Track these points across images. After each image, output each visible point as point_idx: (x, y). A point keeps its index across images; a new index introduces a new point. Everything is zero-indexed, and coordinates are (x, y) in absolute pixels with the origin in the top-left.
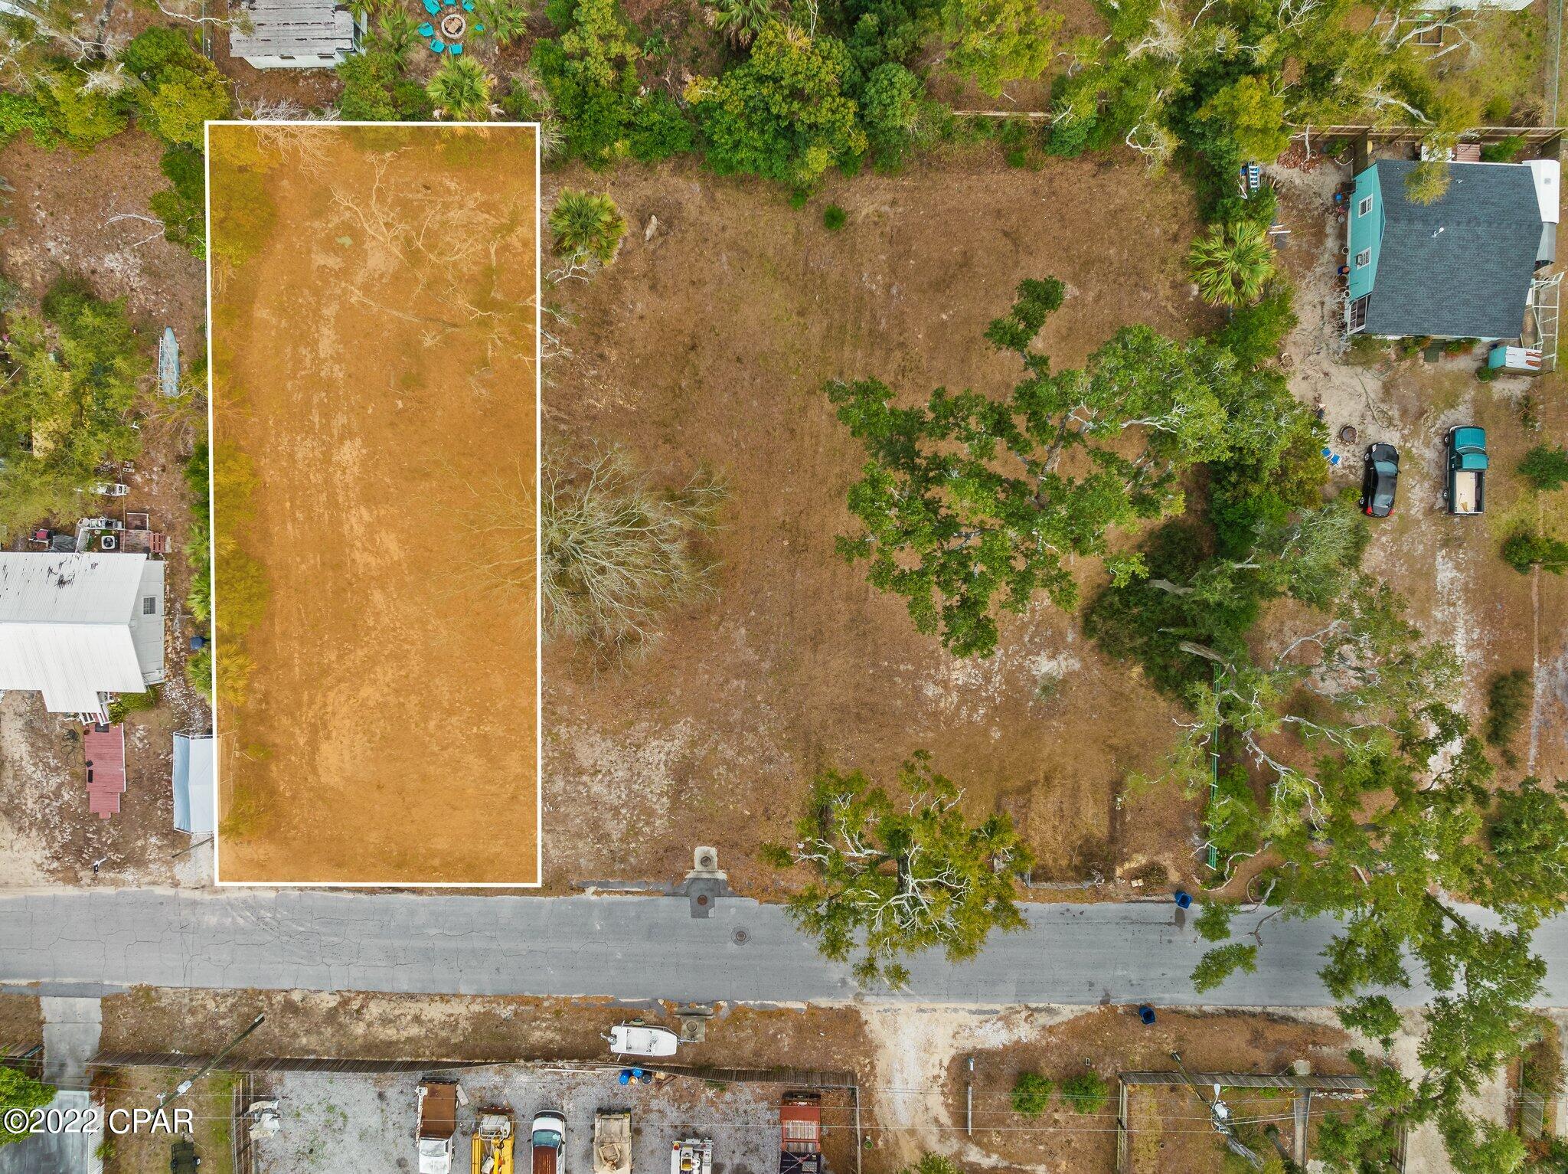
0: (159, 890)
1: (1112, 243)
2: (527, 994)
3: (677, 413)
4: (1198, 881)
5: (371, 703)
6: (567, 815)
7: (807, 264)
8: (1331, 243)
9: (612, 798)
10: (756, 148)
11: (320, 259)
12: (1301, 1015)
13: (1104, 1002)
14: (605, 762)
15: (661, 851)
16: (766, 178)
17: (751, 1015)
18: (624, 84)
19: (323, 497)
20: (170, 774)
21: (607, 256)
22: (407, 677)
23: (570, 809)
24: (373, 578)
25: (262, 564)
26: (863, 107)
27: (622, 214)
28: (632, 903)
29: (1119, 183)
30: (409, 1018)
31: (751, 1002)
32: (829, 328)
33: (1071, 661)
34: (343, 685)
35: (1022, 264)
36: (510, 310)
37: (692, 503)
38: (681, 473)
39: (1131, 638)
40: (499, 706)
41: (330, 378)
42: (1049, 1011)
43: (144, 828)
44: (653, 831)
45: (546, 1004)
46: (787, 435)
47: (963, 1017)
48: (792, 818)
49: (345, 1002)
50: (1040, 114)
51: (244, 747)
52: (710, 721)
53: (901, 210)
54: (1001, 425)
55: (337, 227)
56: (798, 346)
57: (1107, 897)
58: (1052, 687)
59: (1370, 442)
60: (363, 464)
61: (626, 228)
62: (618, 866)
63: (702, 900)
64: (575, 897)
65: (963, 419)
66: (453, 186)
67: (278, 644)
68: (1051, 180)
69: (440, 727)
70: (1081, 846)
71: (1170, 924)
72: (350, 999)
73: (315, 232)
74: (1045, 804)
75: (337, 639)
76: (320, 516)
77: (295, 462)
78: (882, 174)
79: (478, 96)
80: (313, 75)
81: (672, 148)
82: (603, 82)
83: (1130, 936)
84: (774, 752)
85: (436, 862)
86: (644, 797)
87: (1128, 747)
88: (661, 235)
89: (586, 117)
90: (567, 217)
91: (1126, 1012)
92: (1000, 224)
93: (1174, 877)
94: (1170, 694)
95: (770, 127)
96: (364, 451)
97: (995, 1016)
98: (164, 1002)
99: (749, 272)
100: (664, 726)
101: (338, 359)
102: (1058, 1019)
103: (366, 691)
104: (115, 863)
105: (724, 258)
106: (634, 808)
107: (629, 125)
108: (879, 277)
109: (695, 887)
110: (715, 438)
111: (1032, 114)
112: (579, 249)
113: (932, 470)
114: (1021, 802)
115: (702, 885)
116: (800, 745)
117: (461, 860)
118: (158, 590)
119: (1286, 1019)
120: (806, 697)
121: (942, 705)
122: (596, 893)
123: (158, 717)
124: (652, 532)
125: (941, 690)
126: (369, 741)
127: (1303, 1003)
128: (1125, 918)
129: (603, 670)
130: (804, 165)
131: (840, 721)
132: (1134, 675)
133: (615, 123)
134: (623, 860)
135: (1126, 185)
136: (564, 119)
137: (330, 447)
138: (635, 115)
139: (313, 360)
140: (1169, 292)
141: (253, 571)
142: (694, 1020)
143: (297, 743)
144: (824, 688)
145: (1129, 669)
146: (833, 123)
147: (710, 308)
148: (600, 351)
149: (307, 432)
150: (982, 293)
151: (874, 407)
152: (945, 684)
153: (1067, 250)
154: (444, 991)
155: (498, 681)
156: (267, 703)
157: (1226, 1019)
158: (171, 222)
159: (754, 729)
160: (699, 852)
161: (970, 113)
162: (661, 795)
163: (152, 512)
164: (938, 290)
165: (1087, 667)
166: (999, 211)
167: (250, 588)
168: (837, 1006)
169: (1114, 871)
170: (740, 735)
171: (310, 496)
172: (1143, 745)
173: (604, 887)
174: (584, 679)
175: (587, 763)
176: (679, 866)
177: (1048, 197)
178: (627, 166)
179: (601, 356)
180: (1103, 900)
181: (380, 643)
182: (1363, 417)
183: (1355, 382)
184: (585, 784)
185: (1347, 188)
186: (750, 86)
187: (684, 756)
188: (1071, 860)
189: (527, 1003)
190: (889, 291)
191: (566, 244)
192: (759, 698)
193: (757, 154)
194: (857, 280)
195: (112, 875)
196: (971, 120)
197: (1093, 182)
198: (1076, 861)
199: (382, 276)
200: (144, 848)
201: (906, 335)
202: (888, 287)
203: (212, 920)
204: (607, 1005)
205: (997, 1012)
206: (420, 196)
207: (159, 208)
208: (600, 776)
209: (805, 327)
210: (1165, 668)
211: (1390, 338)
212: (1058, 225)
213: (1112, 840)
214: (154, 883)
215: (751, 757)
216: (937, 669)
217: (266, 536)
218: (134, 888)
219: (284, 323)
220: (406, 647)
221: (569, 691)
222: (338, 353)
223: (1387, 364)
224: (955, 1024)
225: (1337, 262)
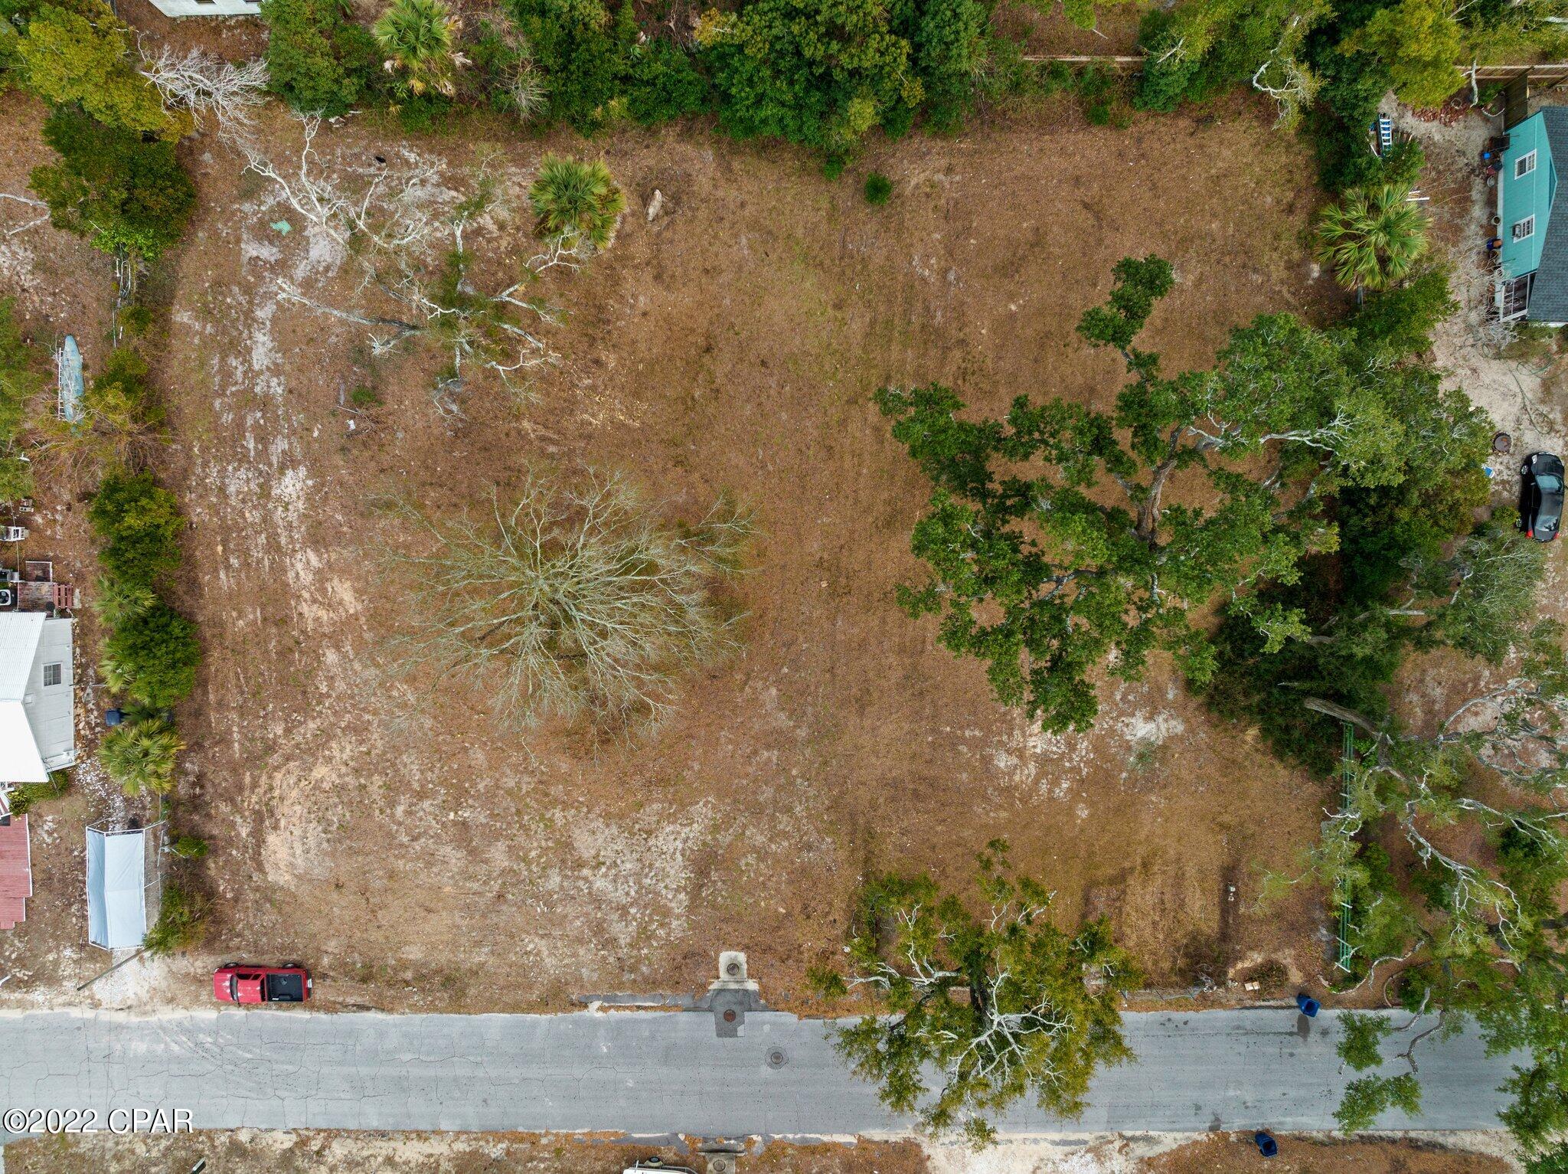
0: (75, 1013)
1: (1214, 215)
2: (521, 1129)
3: (690, 429)
4: (1325, 983)
5: (326, 786)
6: (566, 916)
7: (844, 247)
8: (1478, 212)
9: (619, 895)
10: (783, 104)
11: (252, 249)
12: (1450, 1141)
13: (1213, 1129)
14: (609, 853)
15: (679, 958)
16: (793, 140)
17: (790, 1151)
18: (620, 29)
19: (262, 539)
20: (84, 874)
21: (602, 238)
22: (369, 753)
23: (569, 909)
24: (324, 635)
25: (190, 620)
26: (917, 47)
27: (619, 187)
28: (645, 1020)
29: (1221, 143)
30: (380, 1159)
31: (790, 1136)
32: (873, 323)
33: (1173, 723)
34: (292, 764)
35: (1107, 242)
36: (482, 307)
37: (712, 540)
38: (696, 502)
39: (1246, 694)
40: (481, 787)
41: (266, 395)
42: (1148, 1140)
43: (55, 937)
44: (668, 934)
45: (544, 1141)
46: (823, 454)
47: (1045, 1149)
48: (836, 915)
49: (303, 1142)
50: (1128, 59)
51: (174, 841)
52: (736, 801)
53: (958, 178)
54: (1101, 443)
55: (272, 210)
56: (835, 345)
57: (1216, 1003)
58: (1150, 753)
59: (1528, 452)
60: (309, 499)
61: (626, 203)
62: (627, 977)
63: (730, 1016)
64: (577, 1014)
65: (1053, 435)
66: (412, 157)
67: (213, 717)
68: (1140, 140)
69: (409, 813)
70: (1186, 946)
71: (1291, 1034)
72: (308, 1138)
73: (245, 217)
74: (1143, 896)
75: (283, 709)
76: (259, 561)
77: (227, 497)
78: (935, 135)
79: (438, 40)
80: (239, 25)
81: (679, 107)
82: (593, 25)
83: (1243, 1049)
84: (813, 837)
85: (409, 975)
86: (657, 894)
87: (1242, 824)
88: (667, 213)
89: (573, 68)
90: (552, 189)
91: (1239, 1140)
92: (1080, 193)
93: (1296, 977)
94: (1291, 760)
95: (800, 76)
96: (310, 483)
97: (1084, 1148)
98: (84, 1147)
99: (774, 257)
100: (680, 808)
101: (276, 370)
102: (1158, 1150)
103: (320, 771)
104: (21, 981)
105: (744, 241)
106: (645, 907)
107: (626, 79)
108: (933, 261)
109: (721, 1000)
110: (736, 458)
111: (1119, 59)
112: (566, 229)
113: (1010, 497)
114: (1114, 894)
115: (729, 997)
116: (845, 828)
117: (439, 971)
118: (64, 654)
119: (1432, 1146)
120: (852, 770)
121: (1017, 778)
122: (601, 1009)
123: (72, 806)
124: (663, 581)
125: (1015, 760)
126: (325, 831)
127: (1454, 1126)
128: (1238, 1028)
129: (606, 742)
130: (845, 122)
131: (893, 799)
132: (1249, 738)
133: (609, 76)
134: (633, 969)
135: (1231, 145)
136: (547, 70)
137: (268, 477)
138: (633, 66)
139: (245, 373)
140: (1284, 274)
141: (177, 632)
142: (721, 1158)
143: (238, 835)
144: (874, 760)
145: (1243, 731)
146: (882, 68)
147: (727, 301)
148: (595, 355)
149: (240, 461)
150: (1058, 278)
151: (942, 421)
152: (1020, 753)
153: (1160, 224)
154: (421, 1128)
155: (478, 757)
156: (202, 787)
157: (1359, 1145)
158: (58, 204)
159: (789, 810)
160: (725, 957)
161: (1042, 58)
162: (677, 890)
163: (56, 560)
164: (1005, 276)
165: (1191, 730)
166: (1077, 179)
167: (174, 652)
168: (893, 1138)
169: (1226, 973)
170: (773, 818)
171: (247, 537)
172: (1259, 823)
173: (611, 1002)
174: (582, 753)
175: (587, 854)
176: (701, 975)
177: (1137, 161)
178: (624, 131)
179: (597, 362)
180: (1212, 1006)
181: (335, 713)
182: (1518, 421)
183: (1509, 380)
184: (586, 879)
185: (1498, 145)
186: (777, 23)
187: (704, 843)
188: (1174, 962)
189: (522, 1140)
190: (945, 278)
191: (551, 224)
192: (794, 772)
193: (783, 110)
194: (906, 265)
195: (17, 995)
196: (1044, 68)
197: (1190, 141)
198: (1181, 963)
199: (327, 269)
200: (56, 963)
201: (967, 330)
202: (945, 272)
203: (140, 1047)
204: (618, 1141)
205: (1085, 1142)
206: (372, 170)
207: (40, 186)
208: (604, 869)
209: (843, 322)
210: (1287, 730)
211: (1552, 325)
212: (1149, 194)
213: (1224, 937)
214: (70, 1004)
215: (786, 844)
216: (1010, 735)
217: (194, 586)
218: (46, 1011)
219: (209, 329)
220: (367, 717)
221: (564, 767)
222: (276, 364)
223: (1547, 357)
224: (1035, 1158)
225: (1485, 235)
